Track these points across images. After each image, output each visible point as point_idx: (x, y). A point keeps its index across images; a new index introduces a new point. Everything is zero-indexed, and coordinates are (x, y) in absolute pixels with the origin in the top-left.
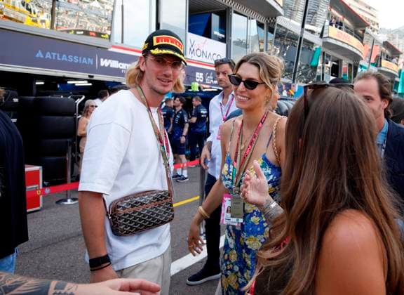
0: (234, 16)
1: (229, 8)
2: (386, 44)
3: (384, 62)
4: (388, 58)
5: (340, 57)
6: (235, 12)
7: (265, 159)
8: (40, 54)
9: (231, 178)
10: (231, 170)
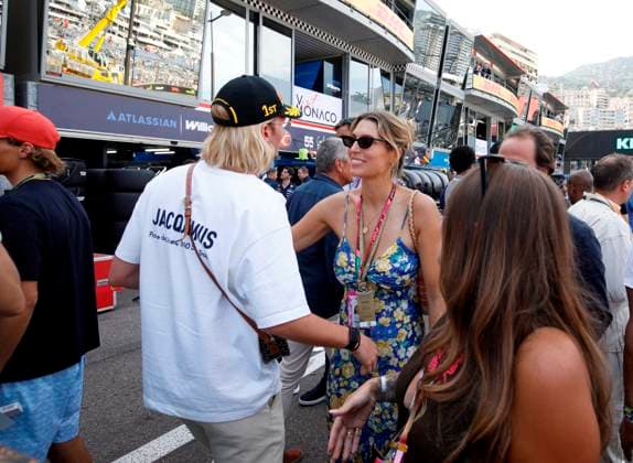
0: (352, 63)
1: (345, 54)
2: (548, 97)
3: (545, 120)
4: (550, 115)
5: (488, 113)
7: (400, 244)
8: (111, 116)
9: (353, 270)
10: (352, 260)
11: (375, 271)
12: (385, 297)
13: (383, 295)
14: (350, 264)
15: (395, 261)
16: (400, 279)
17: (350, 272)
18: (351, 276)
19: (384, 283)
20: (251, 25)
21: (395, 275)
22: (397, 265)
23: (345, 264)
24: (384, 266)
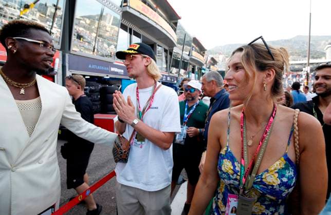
0: (157, 47)
2: (212, 59)
5: (195, 64)
6: (159, 46)
7: (287, 159)
8: (90, 66)
9: (238, 177)
10: (237, 169)
11: (262, 182)
12: (266, 203)
13: (265, 200)
14: (235, 172)
15: (283, 176)
16: (287, 191)
17: (236, 179)
18: (237, 183)
19: (271, 194)
20: (129, 34)
21: (283, 188)
22: (285, 180)
23: (231, 172)
24: (272, 179)
